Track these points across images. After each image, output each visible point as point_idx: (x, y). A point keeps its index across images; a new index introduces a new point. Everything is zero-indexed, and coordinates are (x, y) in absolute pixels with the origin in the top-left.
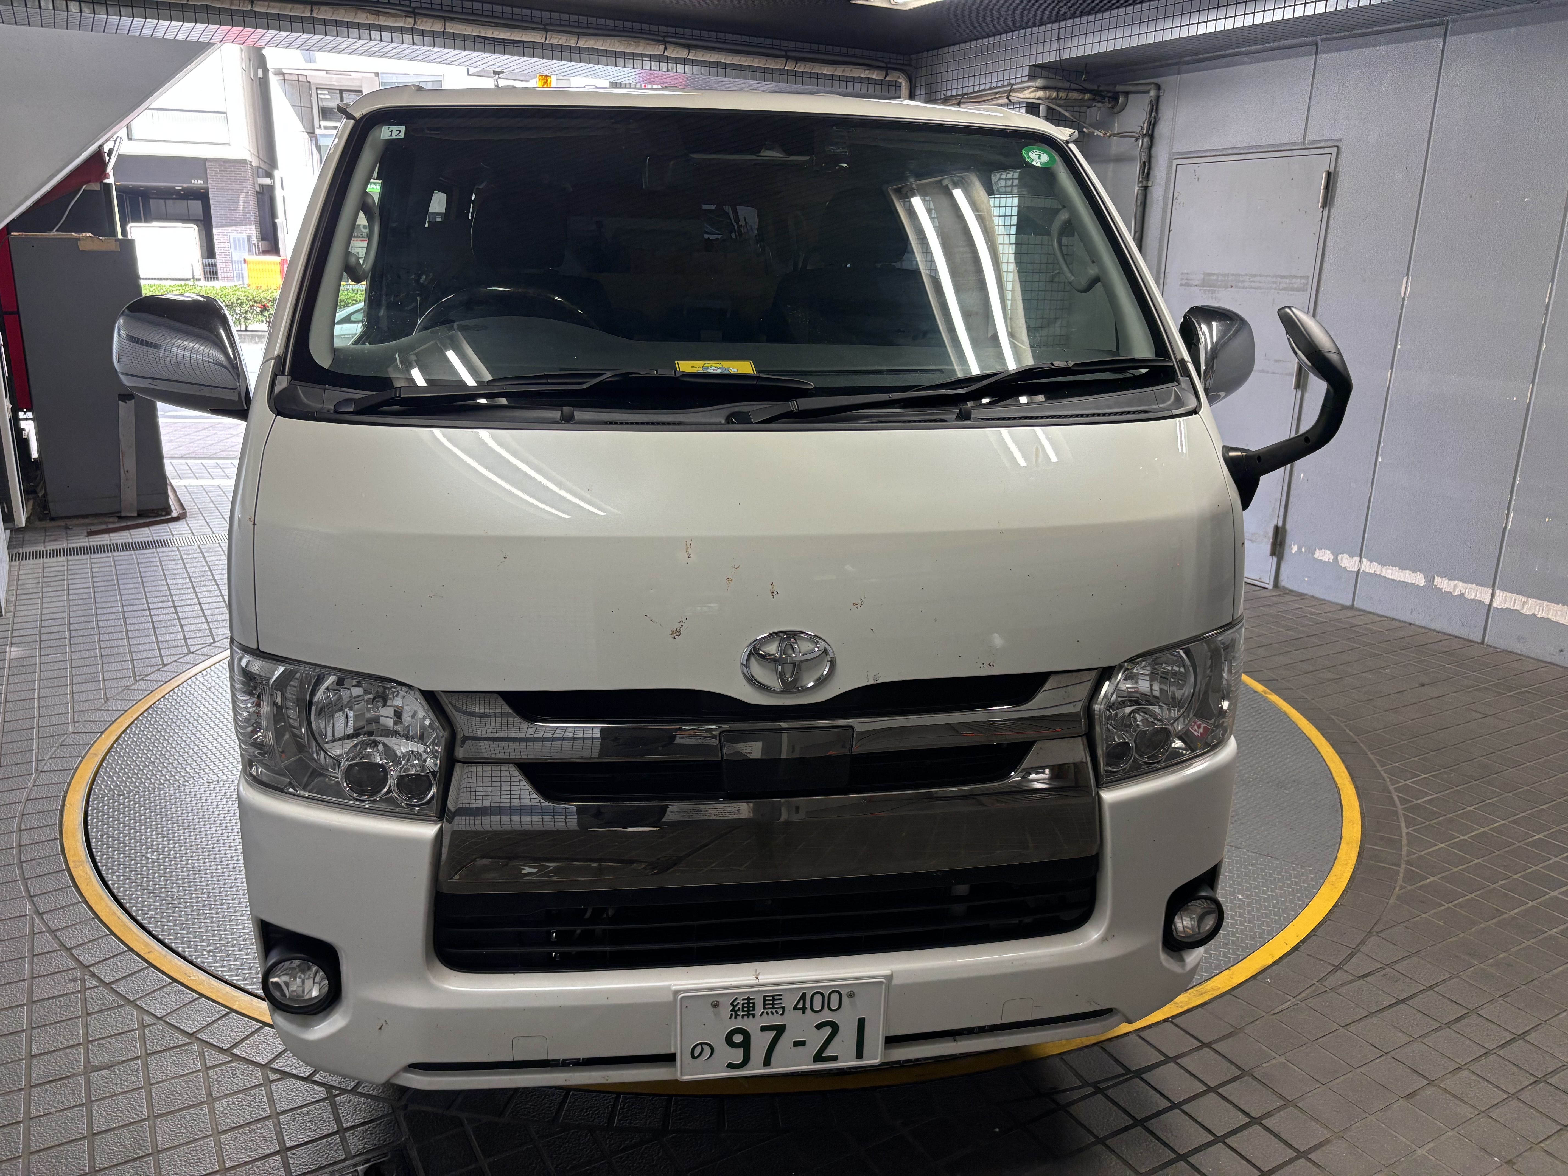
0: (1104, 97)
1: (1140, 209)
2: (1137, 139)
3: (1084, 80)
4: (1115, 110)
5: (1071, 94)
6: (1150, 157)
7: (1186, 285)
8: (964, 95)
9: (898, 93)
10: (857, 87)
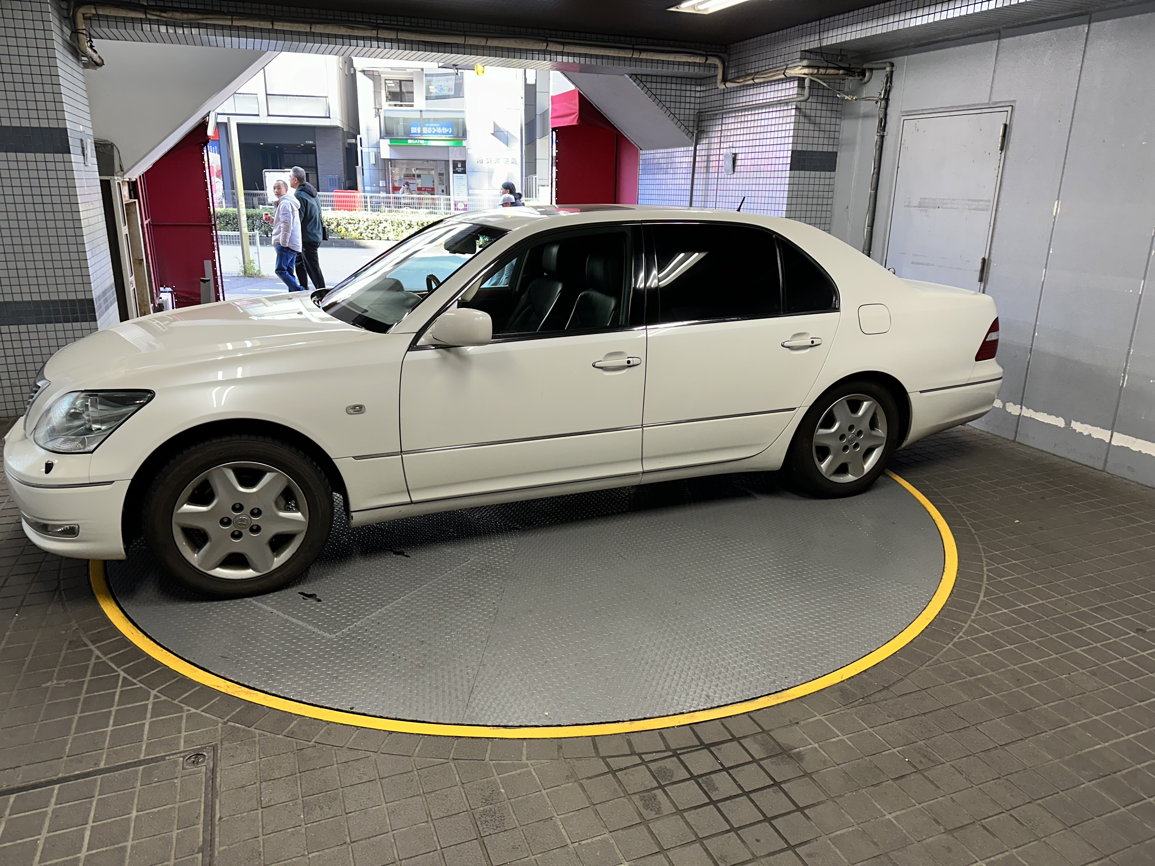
0: (854, 73)
1: (878, 153)
2: (877, 102)
3: (838, 60)
4: (863, 82)
5: (827, 71)
6: (886, 115)
7: (908, 206)
8: (757, 73)
9: (716, 72)
10: (686, 69)
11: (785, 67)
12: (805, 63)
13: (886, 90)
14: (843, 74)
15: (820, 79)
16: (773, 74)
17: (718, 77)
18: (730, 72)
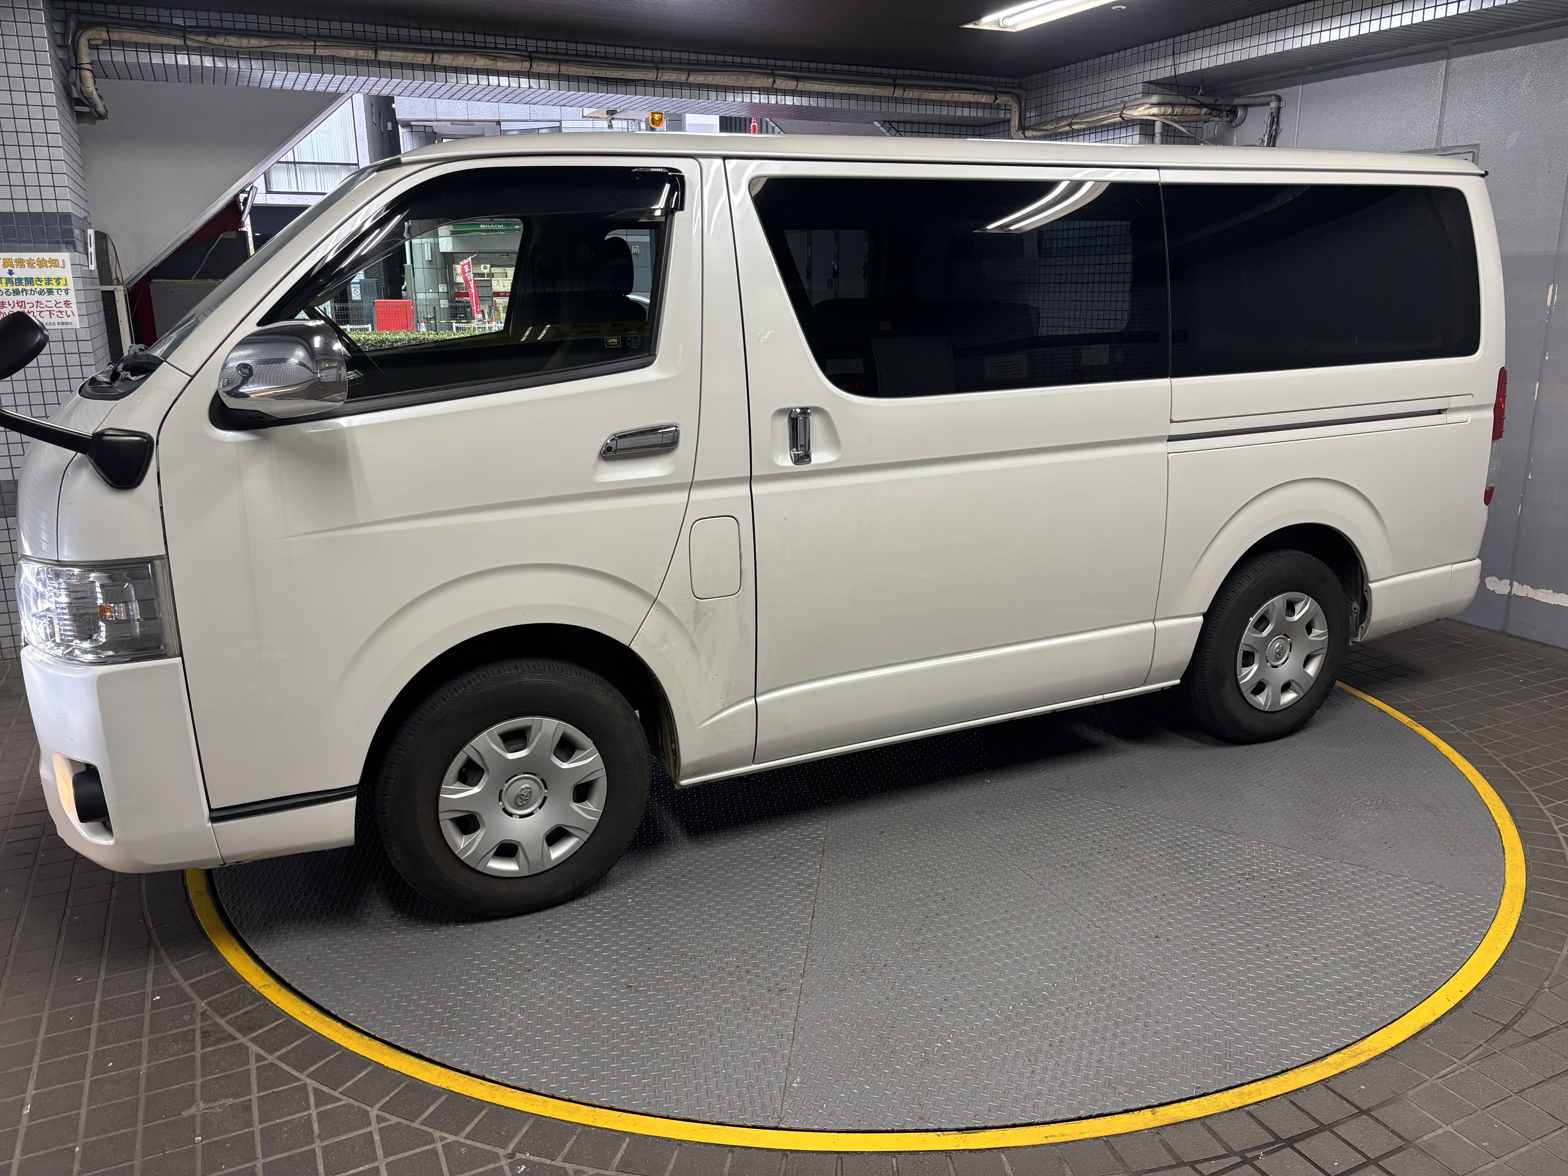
0: (1222, 112)
3: (1200, 95)
4: (1234, 124)
5: (1186, 110)
8: (1075, 116)
9: (1008, 116)
10: (966, 112)
11: (1122, 106)
12: (1155, 99)
13: (1269, 136)
14: (1205, 114)
15: (1176, 122)
16: (1102, 117)
17: (1012, 123)
18: (1028, 115)
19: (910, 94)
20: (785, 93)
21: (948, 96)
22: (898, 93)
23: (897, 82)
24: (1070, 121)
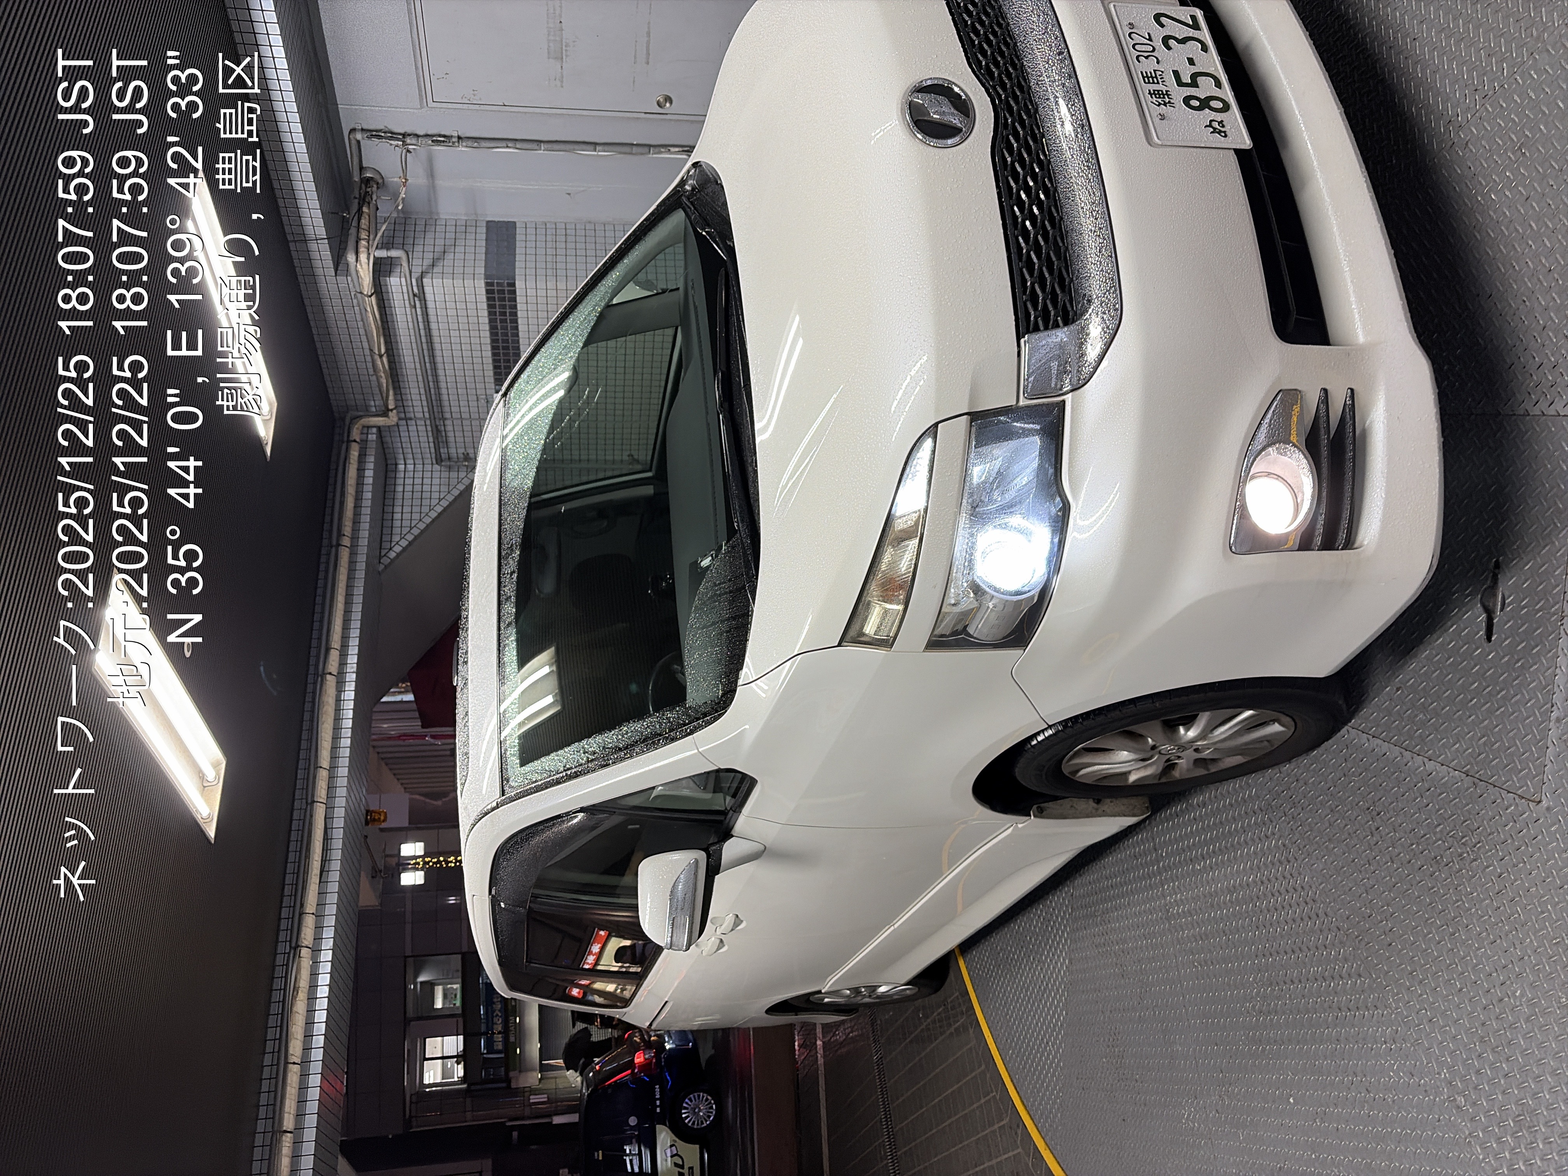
0: (367, 192)
1: (484, 144)
2: (408, 151)
3: (349, 214)
4: (380, 181)
5: (363, 226)
6: (427, 136)
7: (562, 82)
8: (371, 350)
9: (374, 430)
10: (369, 473)
11: (359, 295)
12: (351, 258)
13: (391, 138)
14: (369, 208)
15: (376, 235)
16: (371, 318)
17: (381, 424)
18: (374, 409)
19: (347, 530)
20: (343, 664)
21: (351, 490)
22: (346, 541)
23: (334, 543)
24: (377, 358)
